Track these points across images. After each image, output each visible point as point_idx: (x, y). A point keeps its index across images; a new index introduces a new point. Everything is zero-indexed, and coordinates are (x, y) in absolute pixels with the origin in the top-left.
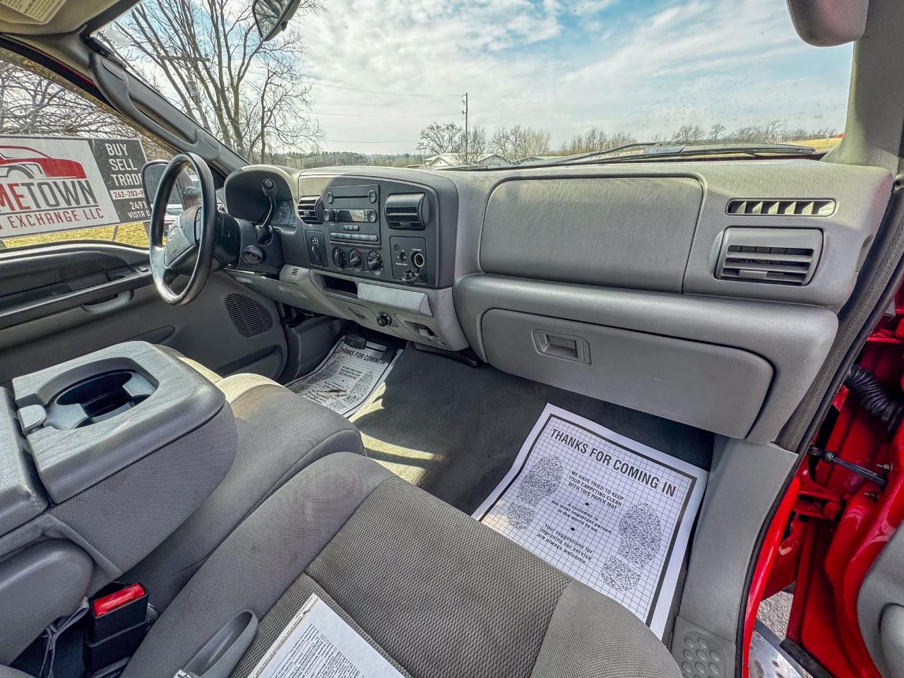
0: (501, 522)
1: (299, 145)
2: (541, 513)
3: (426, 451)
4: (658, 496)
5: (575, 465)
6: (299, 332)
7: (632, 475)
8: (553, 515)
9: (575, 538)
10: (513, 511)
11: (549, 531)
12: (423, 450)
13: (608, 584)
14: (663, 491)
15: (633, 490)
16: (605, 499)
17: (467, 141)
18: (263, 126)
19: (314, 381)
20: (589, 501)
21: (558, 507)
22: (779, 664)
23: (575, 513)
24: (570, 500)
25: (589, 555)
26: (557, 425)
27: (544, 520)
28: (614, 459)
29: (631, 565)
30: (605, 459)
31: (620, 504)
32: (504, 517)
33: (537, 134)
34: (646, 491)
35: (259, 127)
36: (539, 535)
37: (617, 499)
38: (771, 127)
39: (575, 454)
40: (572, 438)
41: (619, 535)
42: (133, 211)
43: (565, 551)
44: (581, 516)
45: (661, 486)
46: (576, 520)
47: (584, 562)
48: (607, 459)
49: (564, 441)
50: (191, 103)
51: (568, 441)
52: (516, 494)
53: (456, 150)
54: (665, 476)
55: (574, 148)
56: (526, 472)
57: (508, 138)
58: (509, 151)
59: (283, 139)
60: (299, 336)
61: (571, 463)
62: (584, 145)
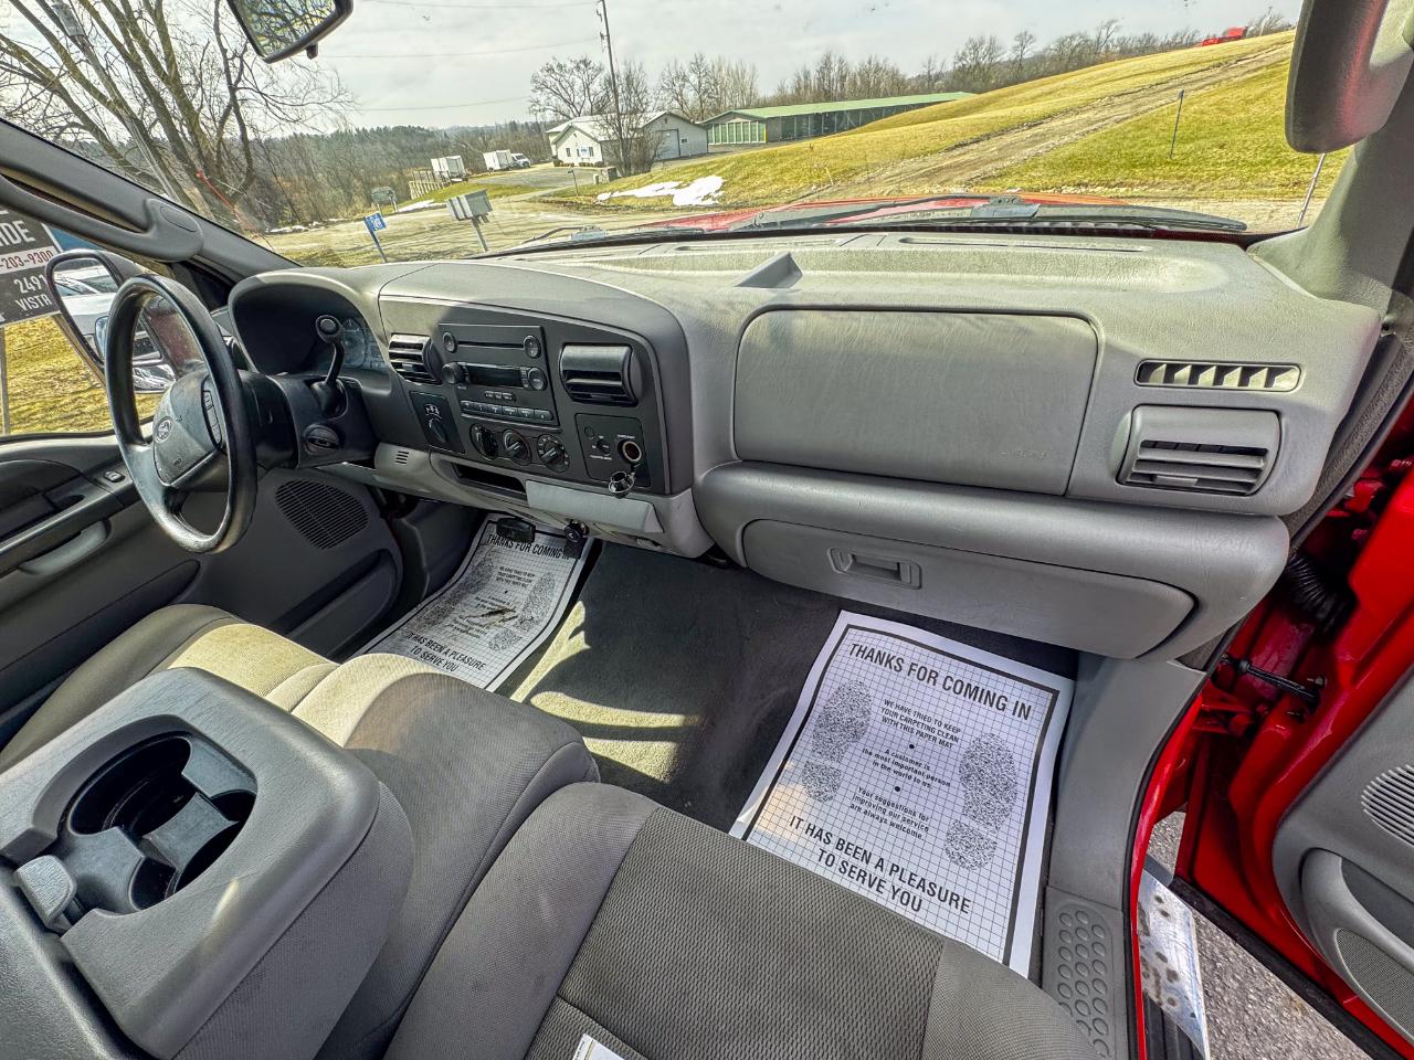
0: (796, 795)
1: (311, 122)
2: (850, 771)
3: (671, 713)
4: (1008, 721)
5: (889, 691)
6: (414, 522)
7: (970, 696)
8: (867, 771)
9: (902, 802)
10: (810, 773)
11: (866, 798)
12: (666, 712)
13: (956, 863)
14: (1014, 714)
15: (973, 716)
16: (935, 735)
17: (615, 91)
18: (233, 89)
19: (456, 599)
20: (914, 741)
21: (873, 758)
22: (1163, 898)
23: (897, 764)
24: (887, 743)
25: (925, 823)
26: (857, 638)
27: (855, 781)
28: (943, 674)
29: (983, 830)
30: (930, 677)
31: (956, 740)
32: (800, 787)
33: (734, 67)
34: (991, 715)
35: (223, 88)
36: (852, 807)
37: (951, 733)
38: (1104, 32)
39: (886, 675)
40: (879, 653)
41: (962, 788)
42: (26, 296)
43: (892, 824)
44: (906, 767)
45: (1011, 707)
46: (900, 774)
47: (920, 836)
48: (933, 676)
49: (869, 659)
50: (74, 49)
51: (875, 657)
52: (810, 747)
53: (599, 109)
54: (1014, 692)
55: (798, 90)
56: (817, 709)
57: (685, 79)
58: (690, 103)
59: (277, 111)
60: (414, 528)
61: (882, 688)
62: (813, 82)
